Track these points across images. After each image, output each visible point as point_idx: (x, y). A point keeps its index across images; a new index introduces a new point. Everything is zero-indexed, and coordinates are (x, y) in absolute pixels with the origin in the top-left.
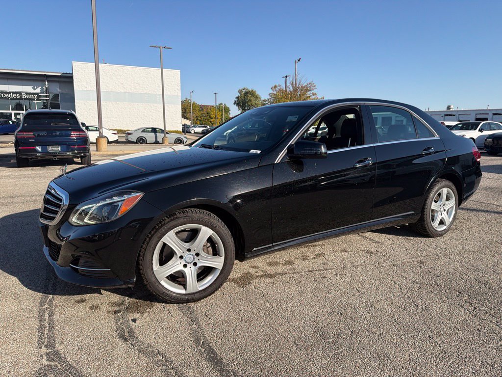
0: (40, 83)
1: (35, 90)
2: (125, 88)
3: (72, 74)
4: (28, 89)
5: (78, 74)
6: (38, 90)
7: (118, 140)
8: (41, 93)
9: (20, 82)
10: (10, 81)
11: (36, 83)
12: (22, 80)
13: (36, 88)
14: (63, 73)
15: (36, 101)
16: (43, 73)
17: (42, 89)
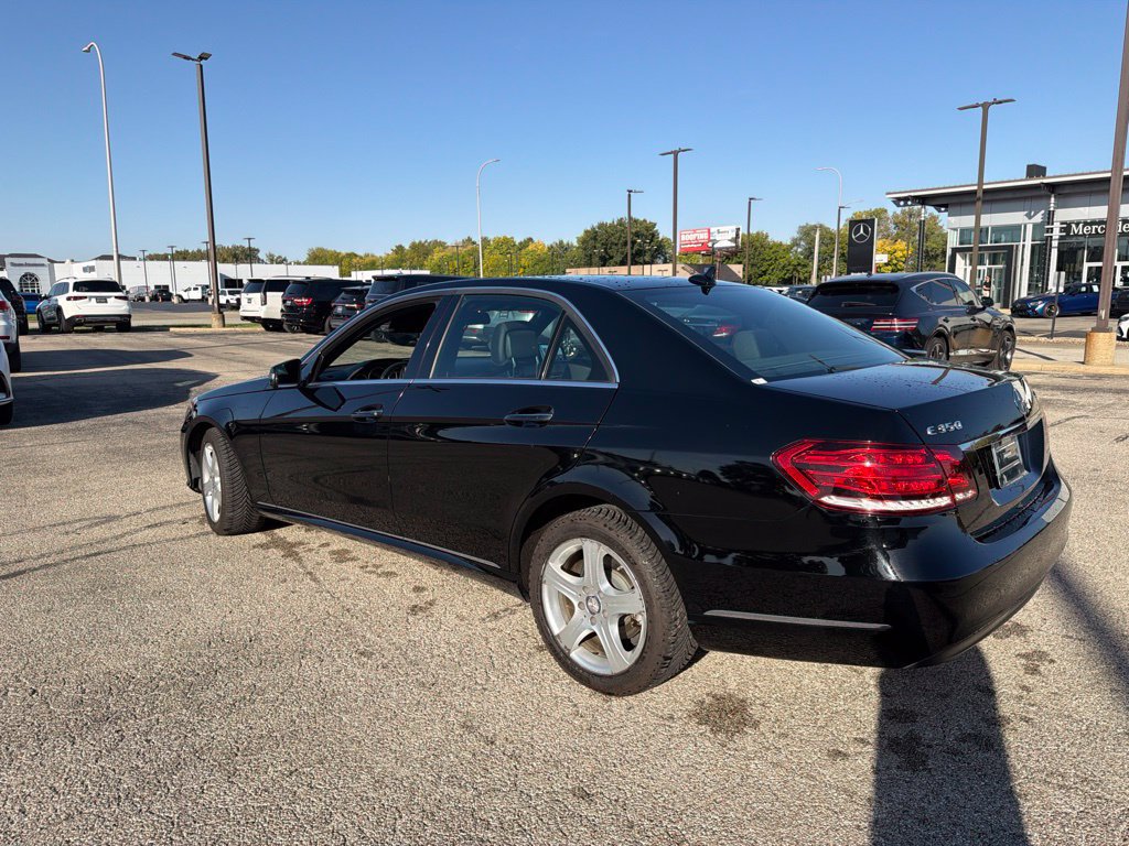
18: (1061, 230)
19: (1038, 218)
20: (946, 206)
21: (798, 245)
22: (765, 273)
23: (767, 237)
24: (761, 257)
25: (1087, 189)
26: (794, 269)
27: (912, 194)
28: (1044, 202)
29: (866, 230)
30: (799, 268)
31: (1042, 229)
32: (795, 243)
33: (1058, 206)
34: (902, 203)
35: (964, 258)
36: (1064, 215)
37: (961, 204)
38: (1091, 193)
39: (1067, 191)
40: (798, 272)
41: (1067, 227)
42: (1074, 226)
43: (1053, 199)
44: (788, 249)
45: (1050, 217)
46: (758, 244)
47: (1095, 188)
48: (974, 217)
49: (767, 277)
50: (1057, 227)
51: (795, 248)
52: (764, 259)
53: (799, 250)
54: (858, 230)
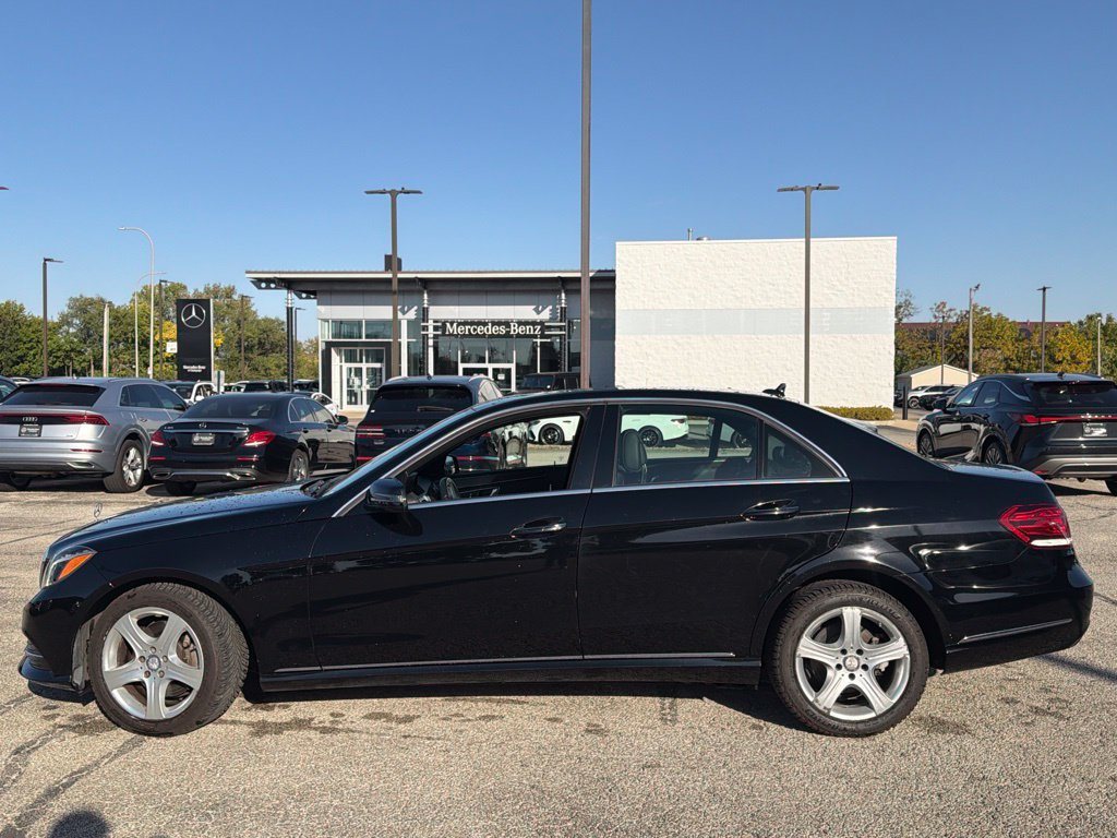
0: (550, 297)
1: (538, 313)
2: (737, 298)
3: (614, 271)
4: (526, 312)
5: (626, 271)
6: (546, 315)
7: (686, 436)
8: (551, 320)
9: (510, 297)
10: (491, 298)
11: (543, 298)
12: (514, 292)
13: (544, 309)
14: (599, 271)
15: (539, 341)
16: (556, 275)
17: (553, 311)
18: (436, 328)
19: (412, 314)
20: (314, 293)
21: (70, 324)
22: (22, 359)
23: (22, 309)
24: (15, 337)
25: (456, 287)
26: (67, 357)
27: (278, 276)
28: (416, 298)
29: (199, 312)
30: (73, 354)
31: (416, 327)
32: (65, 321)
33: (432, 303)
34: (263, 285)
35: (339, 353)
36: (439, 312)
37: (331, 292)
38: (459, 292)
39: (438, 288)
40: (71, 359)
41: (441, 326)
42: (448, 325)
43: (426, 295)
44: (56, 328)
45: (424, 314)
46: (9, 319)
47: (464, 288)
48: (391, 308)
49: (26, 366)
50: (431, 324)
51: (66, 327)
52: (19, 340)
53: (72, 330)
54: (188, 312)
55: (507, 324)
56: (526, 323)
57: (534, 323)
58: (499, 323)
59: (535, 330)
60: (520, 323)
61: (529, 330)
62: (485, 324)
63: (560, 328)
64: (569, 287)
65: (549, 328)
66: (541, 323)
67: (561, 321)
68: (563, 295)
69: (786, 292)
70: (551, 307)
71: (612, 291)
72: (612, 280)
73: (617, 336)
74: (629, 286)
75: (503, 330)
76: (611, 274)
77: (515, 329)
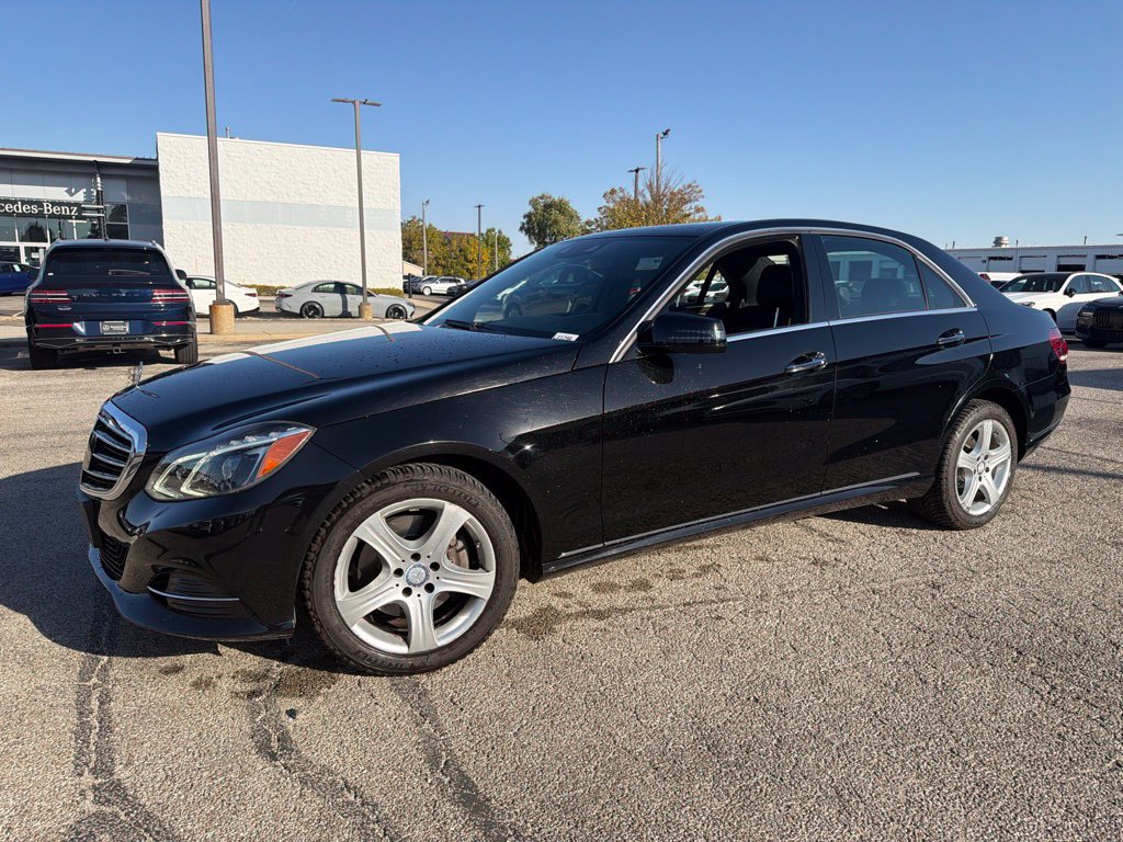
0: (83, 180)
1: (72, 195)
2: (274, 193)
3: (157, 160)
4: (58, 193)
5: (169, 161)
6: (80, 197)
7: (258, 309)
8: (85, 202)
9: (39, 178)
11: (74, 180)
12: (43, 173)
13: (76, 192)
14: (137, 159)
15: (74, 222)
16: (92, 159)
17: (88, 194)
55: (39, 203)
56: (60, 204)
57: (69, 204)
58: (30, 202)
59: (71, 211)
60: (54, 204)
61: (64, 210)
62: (14, 202)
63: (98, 210)
64: (104, 172)
65: (84, 209)
66: (77, 204)
67: (98, 204)
68: (99, 179)
69: (316, 191)
70: (85, 190)
71: (156, 179)
72: (155, 168)
73: (164, 220)
74: (173, 175)
75: (35, 209)
76: (154, 163)
77: (48, 210)
